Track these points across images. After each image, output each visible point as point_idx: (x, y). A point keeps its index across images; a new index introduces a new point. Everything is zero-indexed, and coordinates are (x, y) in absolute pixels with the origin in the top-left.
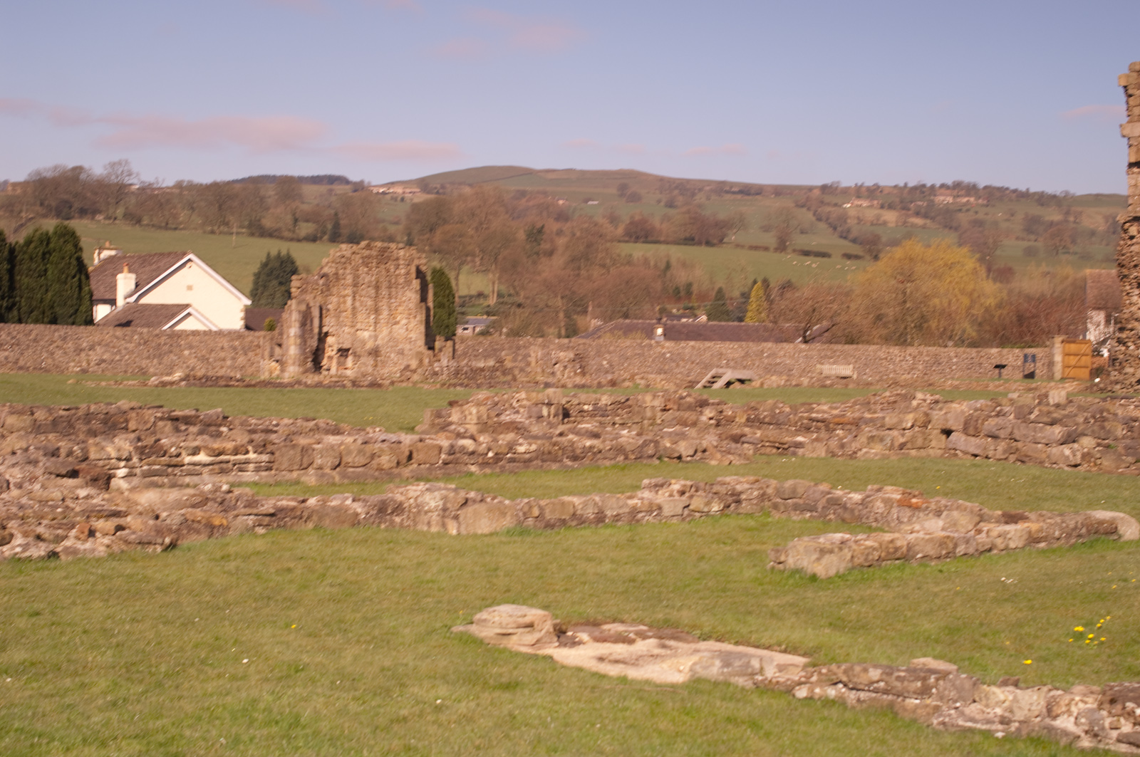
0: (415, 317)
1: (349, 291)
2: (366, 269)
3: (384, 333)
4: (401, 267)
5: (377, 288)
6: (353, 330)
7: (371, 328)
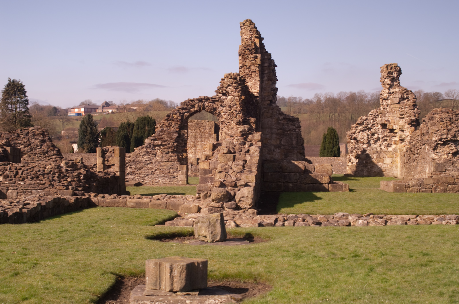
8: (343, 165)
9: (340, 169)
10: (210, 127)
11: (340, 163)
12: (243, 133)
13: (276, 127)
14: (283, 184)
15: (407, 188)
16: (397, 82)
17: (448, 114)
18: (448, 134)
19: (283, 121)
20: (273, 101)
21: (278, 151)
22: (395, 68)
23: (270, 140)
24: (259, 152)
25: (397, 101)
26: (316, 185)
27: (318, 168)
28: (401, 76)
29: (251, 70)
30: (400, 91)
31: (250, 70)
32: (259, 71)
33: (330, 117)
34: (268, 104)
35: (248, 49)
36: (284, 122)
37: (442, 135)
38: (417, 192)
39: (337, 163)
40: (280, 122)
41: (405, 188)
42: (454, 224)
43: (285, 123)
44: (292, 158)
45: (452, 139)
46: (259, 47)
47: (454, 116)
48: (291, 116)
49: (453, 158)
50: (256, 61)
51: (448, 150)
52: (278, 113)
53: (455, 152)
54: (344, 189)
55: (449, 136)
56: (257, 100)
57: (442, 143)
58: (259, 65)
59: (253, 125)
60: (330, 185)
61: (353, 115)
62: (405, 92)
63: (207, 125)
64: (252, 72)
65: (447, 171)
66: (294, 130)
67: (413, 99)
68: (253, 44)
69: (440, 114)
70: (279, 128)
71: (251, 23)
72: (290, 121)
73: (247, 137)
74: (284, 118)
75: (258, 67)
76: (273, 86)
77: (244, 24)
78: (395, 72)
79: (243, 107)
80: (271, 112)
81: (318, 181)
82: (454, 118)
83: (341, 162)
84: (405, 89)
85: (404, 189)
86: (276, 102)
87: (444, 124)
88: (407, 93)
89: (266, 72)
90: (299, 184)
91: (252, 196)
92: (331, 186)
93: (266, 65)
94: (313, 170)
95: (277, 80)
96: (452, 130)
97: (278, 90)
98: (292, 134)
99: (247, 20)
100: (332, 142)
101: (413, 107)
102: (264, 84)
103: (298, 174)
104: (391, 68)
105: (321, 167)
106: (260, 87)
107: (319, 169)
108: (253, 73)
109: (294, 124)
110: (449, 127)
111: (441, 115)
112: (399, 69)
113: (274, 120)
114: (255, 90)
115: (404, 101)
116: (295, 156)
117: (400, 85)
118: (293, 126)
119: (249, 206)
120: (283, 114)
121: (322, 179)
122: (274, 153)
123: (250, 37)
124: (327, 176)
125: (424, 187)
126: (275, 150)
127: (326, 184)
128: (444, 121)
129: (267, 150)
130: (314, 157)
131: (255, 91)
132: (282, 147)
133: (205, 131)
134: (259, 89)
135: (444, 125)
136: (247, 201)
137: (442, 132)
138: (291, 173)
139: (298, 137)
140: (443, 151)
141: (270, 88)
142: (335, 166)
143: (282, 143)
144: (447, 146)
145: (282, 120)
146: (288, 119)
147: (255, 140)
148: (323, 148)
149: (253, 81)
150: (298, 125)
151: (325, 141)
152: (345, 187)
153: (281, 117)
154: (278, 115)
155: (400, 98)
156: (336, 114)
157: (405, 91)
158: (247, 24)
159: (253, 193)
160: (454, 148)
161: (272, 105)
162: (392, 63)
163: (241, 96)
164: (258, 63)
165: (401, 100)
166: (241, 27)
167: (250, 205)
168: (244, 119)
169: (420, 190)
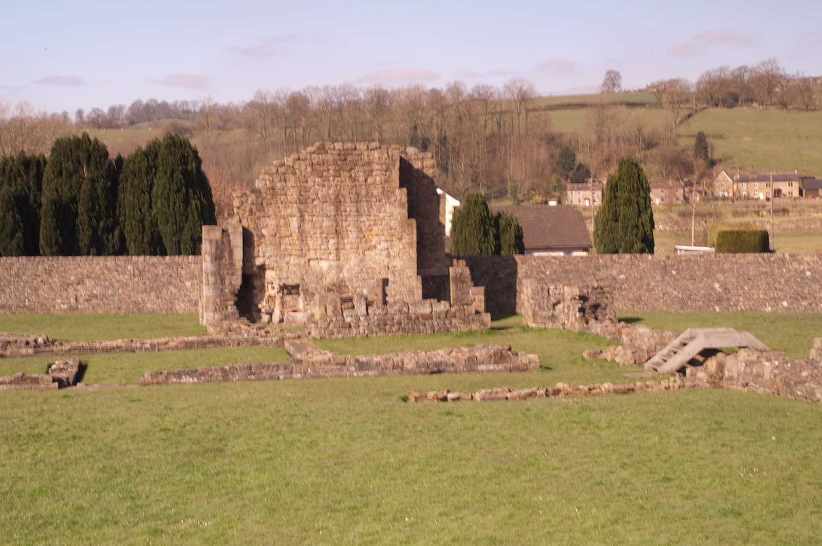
0: (400, 239)
1: (294, 210)
2: (318, 180)
3: (351, 262)
4: (374, 173)
5: (338, 202)
6: (302, 261)
7: (331, 257)
10: (384, 167)
63: (376, 161)
133: (370, 180)
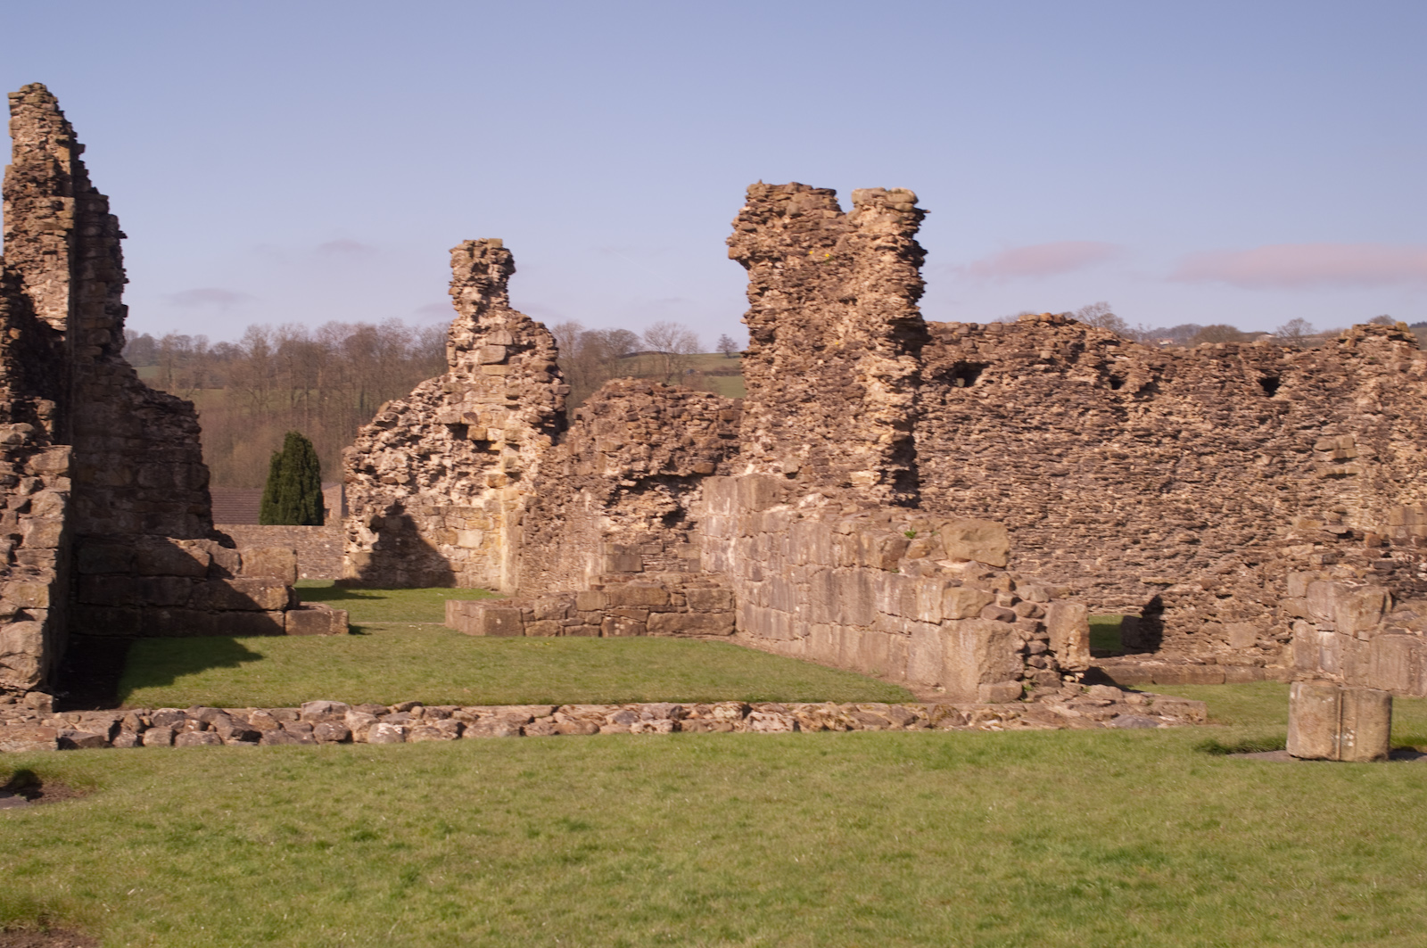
8: (332, 552)
9: (324, 563)
11: (322, 545)
12: (13, 447)
13: (120, 431)
14: (139, 611)
15: (526, 624)
16: (499, 296)
17: (650, 398)
18: (650, 458)
19: (144, 411)
20: (114, 346)
21: (127, 505)
22: (496, 254)
23: (102, 471)
24: (64, 511)
25: (500, 353)
26: (247, 614)
27: (253, 561)
28: (512, 277)
29: (41, 248)
30: (508, 326)
31: (38, 245)
32: (68, 250)
33: (296, 400)
34: (95, 357)
35: (34, 180)
36: (146, 414)
37: (633, 460)
38: (557, 634)
39: (313, 546)
40: (133, 413)
41: (522, 622)
42: (666, 733)
43: (152, 416)
44: (173, 528)
45: (662, 472)
46: (69, 173)
47: (669, 402)
48: (170, 396)
49: (667, 530)
50: (57, 217)
51: (650, 506)
52: (127, 385)
53: (670, 513)
54: (333, 626)
55: (655, 464)
56: (59, 344)
57: (632, 484)
58: (67, 230)
59: (44, 423)
60: (289, 615)
61: (366, 397)
62: (524, 329)
64: (45, 253)
65: (648, 569)
66: (177, 439)
67: (549, 349)
68: (50, 164)
69: (627, 398)
70: (129, 434)
71: (46, 96)
72: (167, 413)
73: (25, 461)
74: (146, 402)
75: (65, 238)
76: (113, 300)
77: (20, 99)
78: (496, 266)
79: (14, 366)
80: (104, 381)
81: (251, 600)
82: (668, 409)
83: (328, 543)
84: (526, 319)
85: (519, 624)
86: (124, 352)
87: (639, 427)
88: (530, 330)
89: (92, 254)
90: (192, 611)
91: (38, 650)
92: (293, 617)
93: (92, 231)
94: (237, 567)
95: (127, 281)
96: (664, 446)
97: (130, 312)
98: (173, 452)
99: (31, 87)
100: (297, 478)
101: (546, 374)
102: (85, 291)
103: (187, 579)
104: (484, 253)
105: (261, 558)
106: (70, 303)
107: (257, 563)
108: (47, 257)
109: (179, 420)
110: (655, 438)
111: (629, 401)
112: (505, 256)
113: (114, 407)
114: (55, 310)
115: (521, 356)
116: (181, 522)
117: (510, 306)
118: (175, 429)
119: (29, 682)
120: (146, 391)
121: (263, 595)
122: (114, 513)
123: (41, 142)
124: (279, 587)
125: (578, 618)
126: (118, 504)
127: (275, 610)
128: (638, 419)
129: (90, 504)
130: (243, 526)
131: (54, 313)
132: (141, 495)
134: (66, 308)
135: (638, 431)
136: (20, 668)
137: (633, 451)
138: (167, 578)
139: (190, 464)
140: (635, 511)
141: (103, 307)
142: (308, 553)
143: (141, 480)
144: (647, 494)
145: (142, 407)
146: (160, 404)
147: (50, 472)
148: (270, 497)
149: (49, 282)
150: (193, 425)
151: (278, 476)
152: (337, 621)
153: (138, 400)
154: (126, 391)
155: (507, 347)
156: (314, 393)
157: (524, 324)
158: (32, 98)
159: (41, 641)
160: (668, 500)
161: (109, 360)
162: (486, 237)
163: (7, 329)
164: (66, 226)
165: (511, 352)
166: (12, 107)
167: (32, 679)
168: (16, 402)
169: (567, 629)
